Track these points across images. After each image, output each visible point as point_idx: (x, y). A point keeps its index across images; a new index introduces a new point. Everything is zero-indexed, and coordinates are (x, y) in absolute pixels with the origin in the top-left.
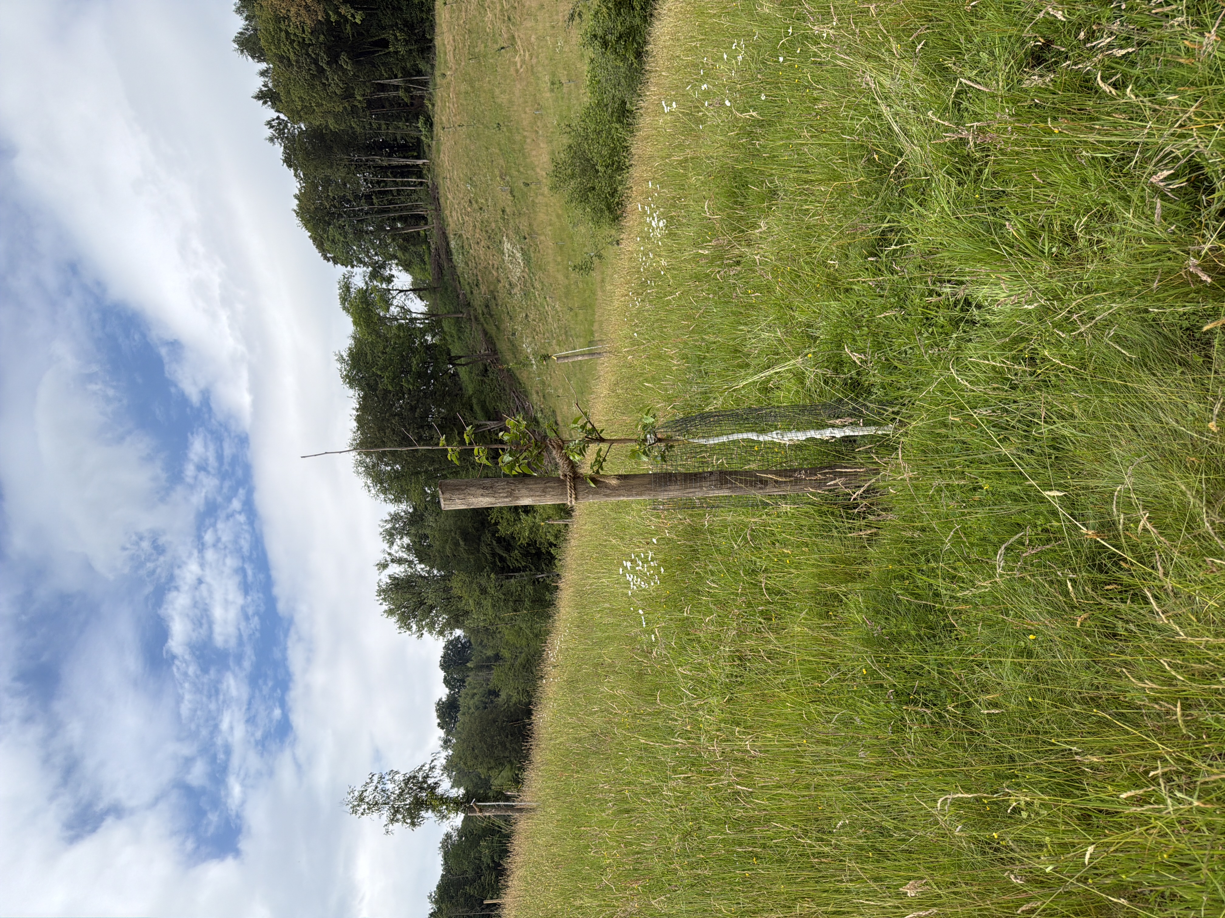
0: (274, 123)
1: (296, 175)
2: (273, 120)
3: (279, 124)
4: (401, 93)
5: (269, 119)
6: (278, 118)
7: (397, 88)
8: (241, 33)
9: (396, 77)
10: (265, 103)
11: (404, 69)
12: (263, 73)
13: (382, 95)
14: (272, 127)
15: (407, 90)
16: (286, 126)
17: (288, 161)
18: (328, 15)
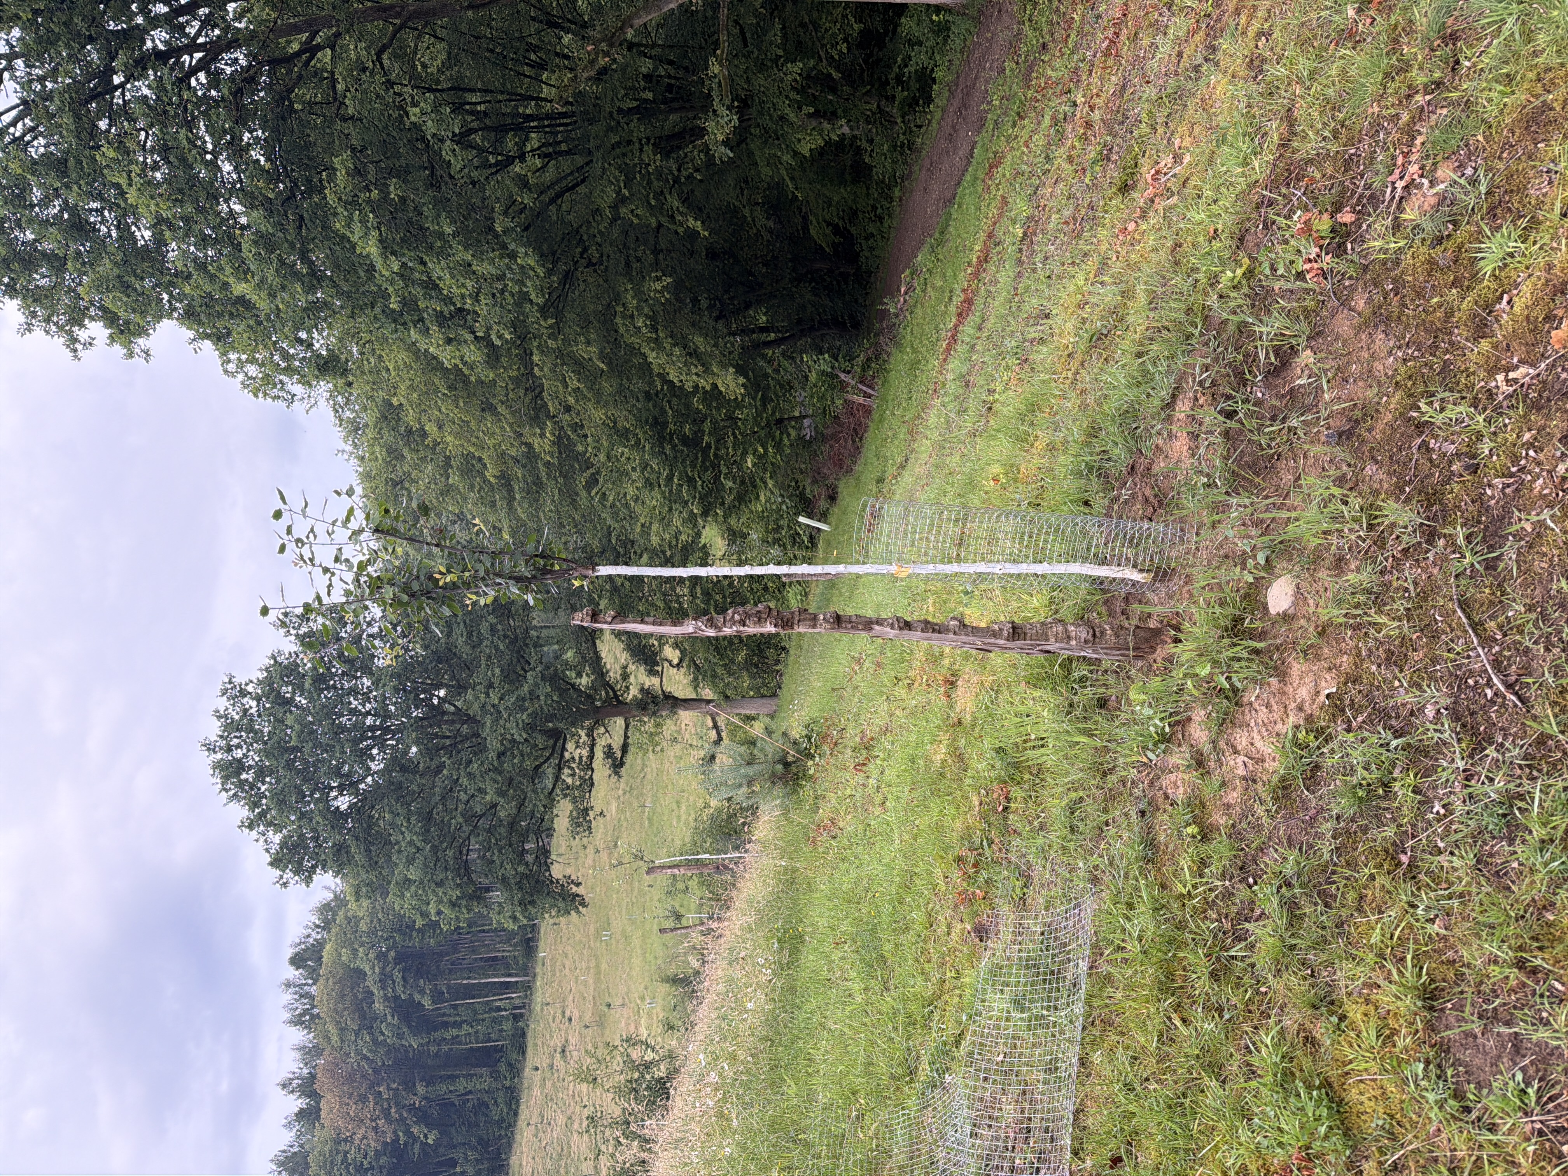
18: (398, 1136)
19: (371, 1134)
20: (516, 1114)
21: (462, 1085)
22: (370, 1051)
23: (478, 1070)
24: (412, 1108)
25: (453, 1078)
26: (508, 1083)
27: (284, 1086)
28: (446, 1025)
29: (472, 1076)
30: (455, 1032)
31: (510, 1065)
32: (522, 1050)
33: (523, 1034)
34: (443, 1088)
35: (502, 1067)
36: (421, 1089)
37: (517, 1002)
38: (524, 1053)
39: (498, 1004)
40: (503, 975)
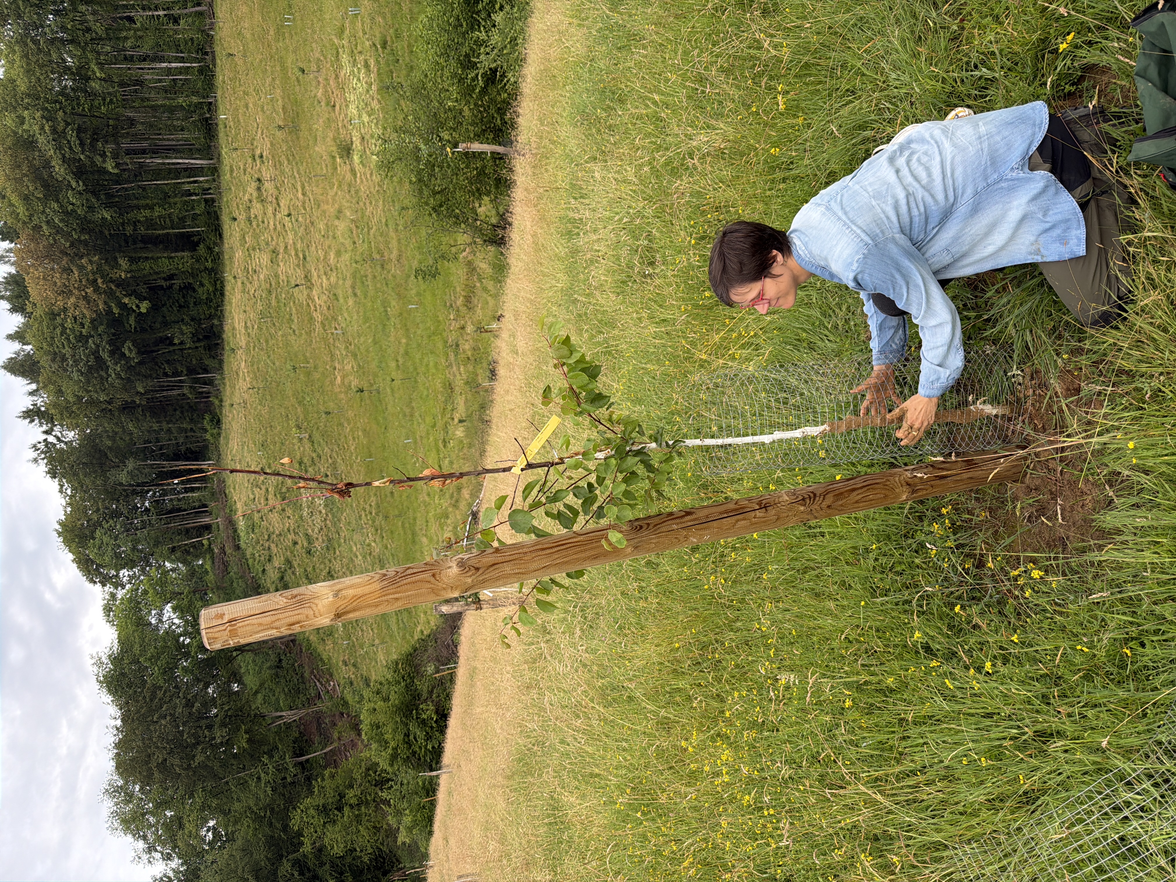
0: (39, 446)
2: (39, 443)
3: (46, 446)
4: (186, 391)
5: (35, 443)
6: (45, 440)
8: (12, 358)
9: (181, 374)
10: (32, 422)
11: (189, 367)
12: (32, 393)
14: (37, 449)
15: (192, 388)
17: (52, 473)
18: (109, 307)
19: (82, 303)
20: (222, 294)
21: (164, 266)
22: (61, 220)
23: (179, 253)
24: (120, 284)
25: (155, 259)
26: (209, 265)
29: (173, 258)
30: (147, 213)
31: (209, 248)
32: (218, 231)
33: (218, 218)
34: (147, 267)
35: (202, 249)
36: (123, 263)
37: (206, 186)
38: (221, 236)
39: (187, 187)
40: (188, 158)
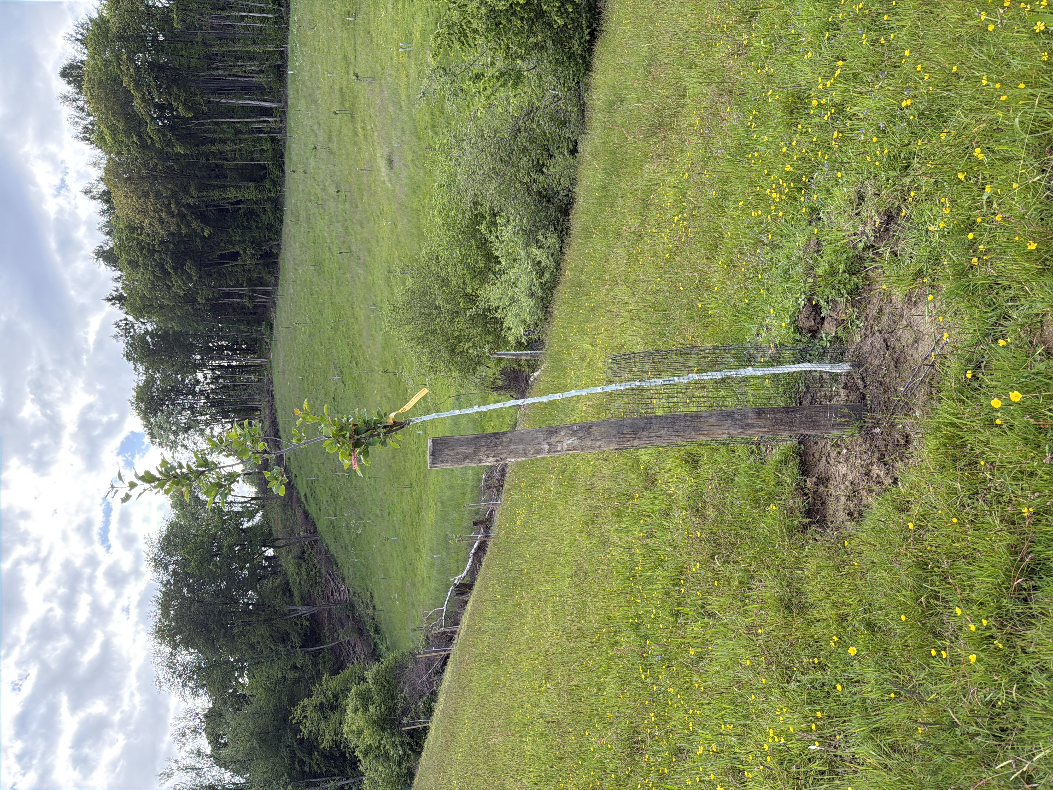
0: (121, 324)
1: (135, 369)
2: (121, 321)
3: (127, 324)
4: (245, 300)
5: (118, 320)
6: (126, 319)
7: (241, 296)
8: (101, 247)
9: (242, 285)
10: (114, 304)
11: (250, 280)
12: (116, 280)
13: (226, 301)
14: (119, 326)
15: (251, 298)
16: (133, 327)
17: (129, 356)
18: (180, 228)
19: (157, 223)
20: (281, 222)
21: (232, 194)
23: (245, 183)
25: (224, 188)
26: (272, 196)
27: (86, 193)
28: (213, 142)
29: (240, 187)
30: (220, 146)
31: (272, 180)
32: (281, 167)
33: (282, 155)
34: (216, 194)
35: (266, 182)
37: (273, 126)
39: (256, 126)
40: (258, 100)
